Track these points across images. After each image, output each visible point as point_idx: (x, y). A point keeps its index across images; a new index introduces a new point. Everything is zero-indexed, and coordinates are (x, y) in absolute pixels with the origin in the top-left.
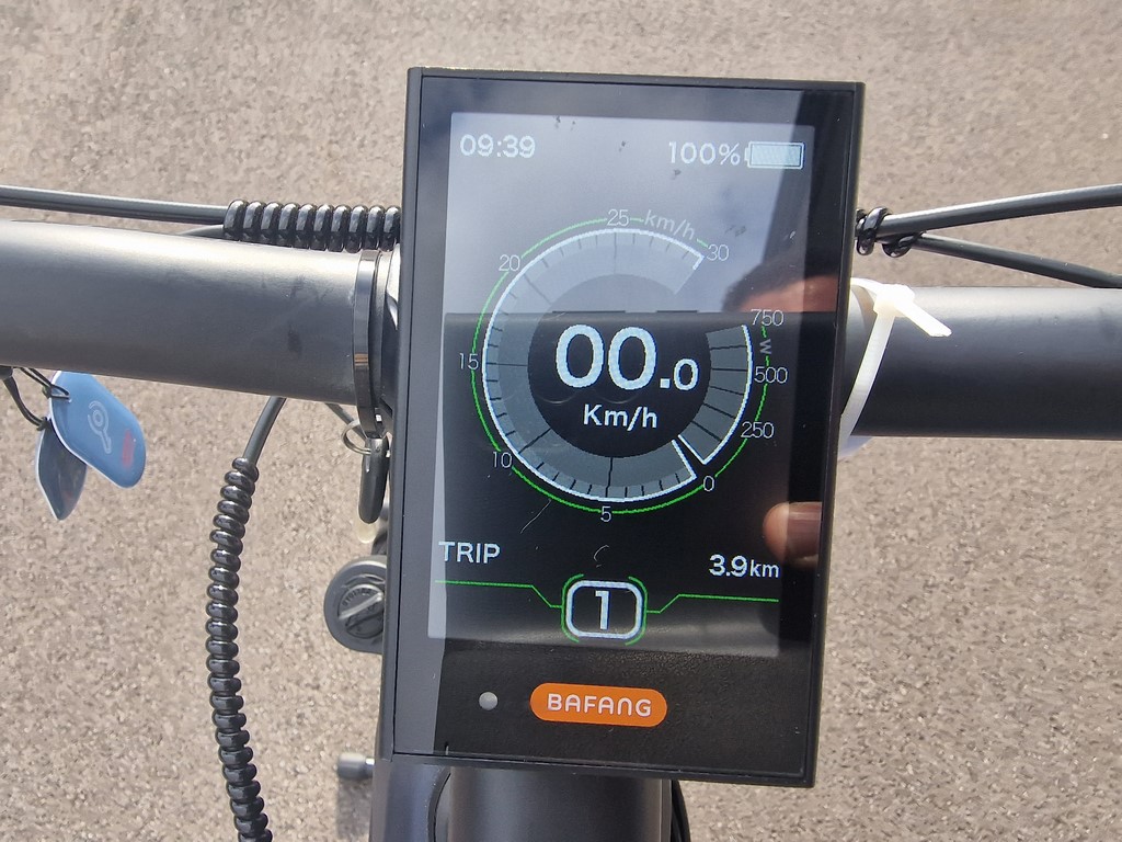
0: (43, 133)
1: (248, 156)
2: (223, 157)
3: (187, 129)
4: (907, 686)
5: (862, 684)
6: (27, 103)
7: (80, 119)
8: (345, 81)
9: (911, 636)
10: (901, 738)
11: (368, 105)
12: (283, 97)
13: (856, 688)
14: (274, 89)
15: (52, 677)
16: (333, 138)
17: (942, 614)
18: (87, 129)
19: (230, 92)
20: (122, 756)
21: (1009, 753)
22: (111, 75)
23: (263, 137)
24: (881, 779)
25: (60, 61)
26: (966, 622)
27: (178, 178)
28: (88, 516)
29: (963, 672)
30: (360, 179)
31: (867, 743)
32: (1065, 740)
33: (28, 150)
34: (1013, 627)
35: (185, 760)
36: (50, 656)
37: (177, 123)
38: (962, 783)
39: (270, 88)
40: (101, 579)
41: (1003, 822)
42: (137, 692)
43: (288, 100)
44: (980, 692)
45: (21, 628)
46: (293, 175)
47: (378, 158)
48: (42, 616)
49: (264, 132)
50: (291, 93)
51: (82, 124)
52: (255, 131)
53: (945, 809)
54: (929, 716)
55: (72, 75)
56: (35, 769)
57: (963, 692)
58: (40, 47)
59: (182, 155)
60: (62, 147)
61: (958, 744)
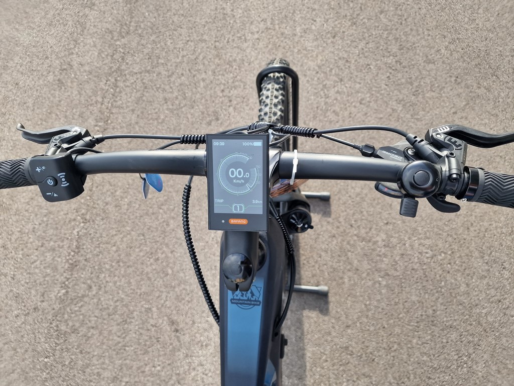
0: (101, 46)
1: (183, 50)
2: (173, 51)
3: (157, 40)
4: (445, 253)
5: (427, 253)
6: (94, 33)
7: (115, 38)
8: (220, 12)
9: (448, 235)
10: (440, 272)
11: (230, 23)
12: (195, 22)
13: (424, 254)
14: (191, 18)
15: (128, 255)
16: (217, 40)
17: (462, 226)
18: (118, 43)
19: (173, 22)
20: (155, 280)
21: (483, 277)
22: (125, 17)
23: (188, 41)
24: (431, 287)
25: (104, 13)
26: (472, 229)
27: (156, 62)
28: (135, 198)
29: (468, 248)
30: (228, 57)
31: (427, 274)
32: (506, 272)
33: (97, 54)
34: (491, 230)
35: (176, 282)
36: (127, 248)
37: (153, 38)
38: (463, 288)
39: (189, 19)
40: (142, 220)
41: (477, 302)
42: (158, 259)
43: (197, 23)
44: (474, 255)
45: (116, 238)
46: (201, 57)
47: (235, 47)
48: (123, 234)
49: (188, 39)
50: (198, 20)
51: (115, 41)
52: (184, 38)
53: (456, 297)
54: (452, 264)
55: (110, 19)
56: (126, 285)
57: (467, 255)
58: (96, 8)
59: (156, 52)
60: (109, 51)
61: (463, 274)
